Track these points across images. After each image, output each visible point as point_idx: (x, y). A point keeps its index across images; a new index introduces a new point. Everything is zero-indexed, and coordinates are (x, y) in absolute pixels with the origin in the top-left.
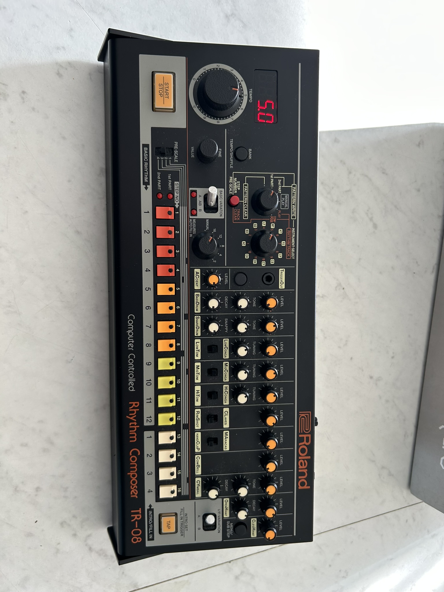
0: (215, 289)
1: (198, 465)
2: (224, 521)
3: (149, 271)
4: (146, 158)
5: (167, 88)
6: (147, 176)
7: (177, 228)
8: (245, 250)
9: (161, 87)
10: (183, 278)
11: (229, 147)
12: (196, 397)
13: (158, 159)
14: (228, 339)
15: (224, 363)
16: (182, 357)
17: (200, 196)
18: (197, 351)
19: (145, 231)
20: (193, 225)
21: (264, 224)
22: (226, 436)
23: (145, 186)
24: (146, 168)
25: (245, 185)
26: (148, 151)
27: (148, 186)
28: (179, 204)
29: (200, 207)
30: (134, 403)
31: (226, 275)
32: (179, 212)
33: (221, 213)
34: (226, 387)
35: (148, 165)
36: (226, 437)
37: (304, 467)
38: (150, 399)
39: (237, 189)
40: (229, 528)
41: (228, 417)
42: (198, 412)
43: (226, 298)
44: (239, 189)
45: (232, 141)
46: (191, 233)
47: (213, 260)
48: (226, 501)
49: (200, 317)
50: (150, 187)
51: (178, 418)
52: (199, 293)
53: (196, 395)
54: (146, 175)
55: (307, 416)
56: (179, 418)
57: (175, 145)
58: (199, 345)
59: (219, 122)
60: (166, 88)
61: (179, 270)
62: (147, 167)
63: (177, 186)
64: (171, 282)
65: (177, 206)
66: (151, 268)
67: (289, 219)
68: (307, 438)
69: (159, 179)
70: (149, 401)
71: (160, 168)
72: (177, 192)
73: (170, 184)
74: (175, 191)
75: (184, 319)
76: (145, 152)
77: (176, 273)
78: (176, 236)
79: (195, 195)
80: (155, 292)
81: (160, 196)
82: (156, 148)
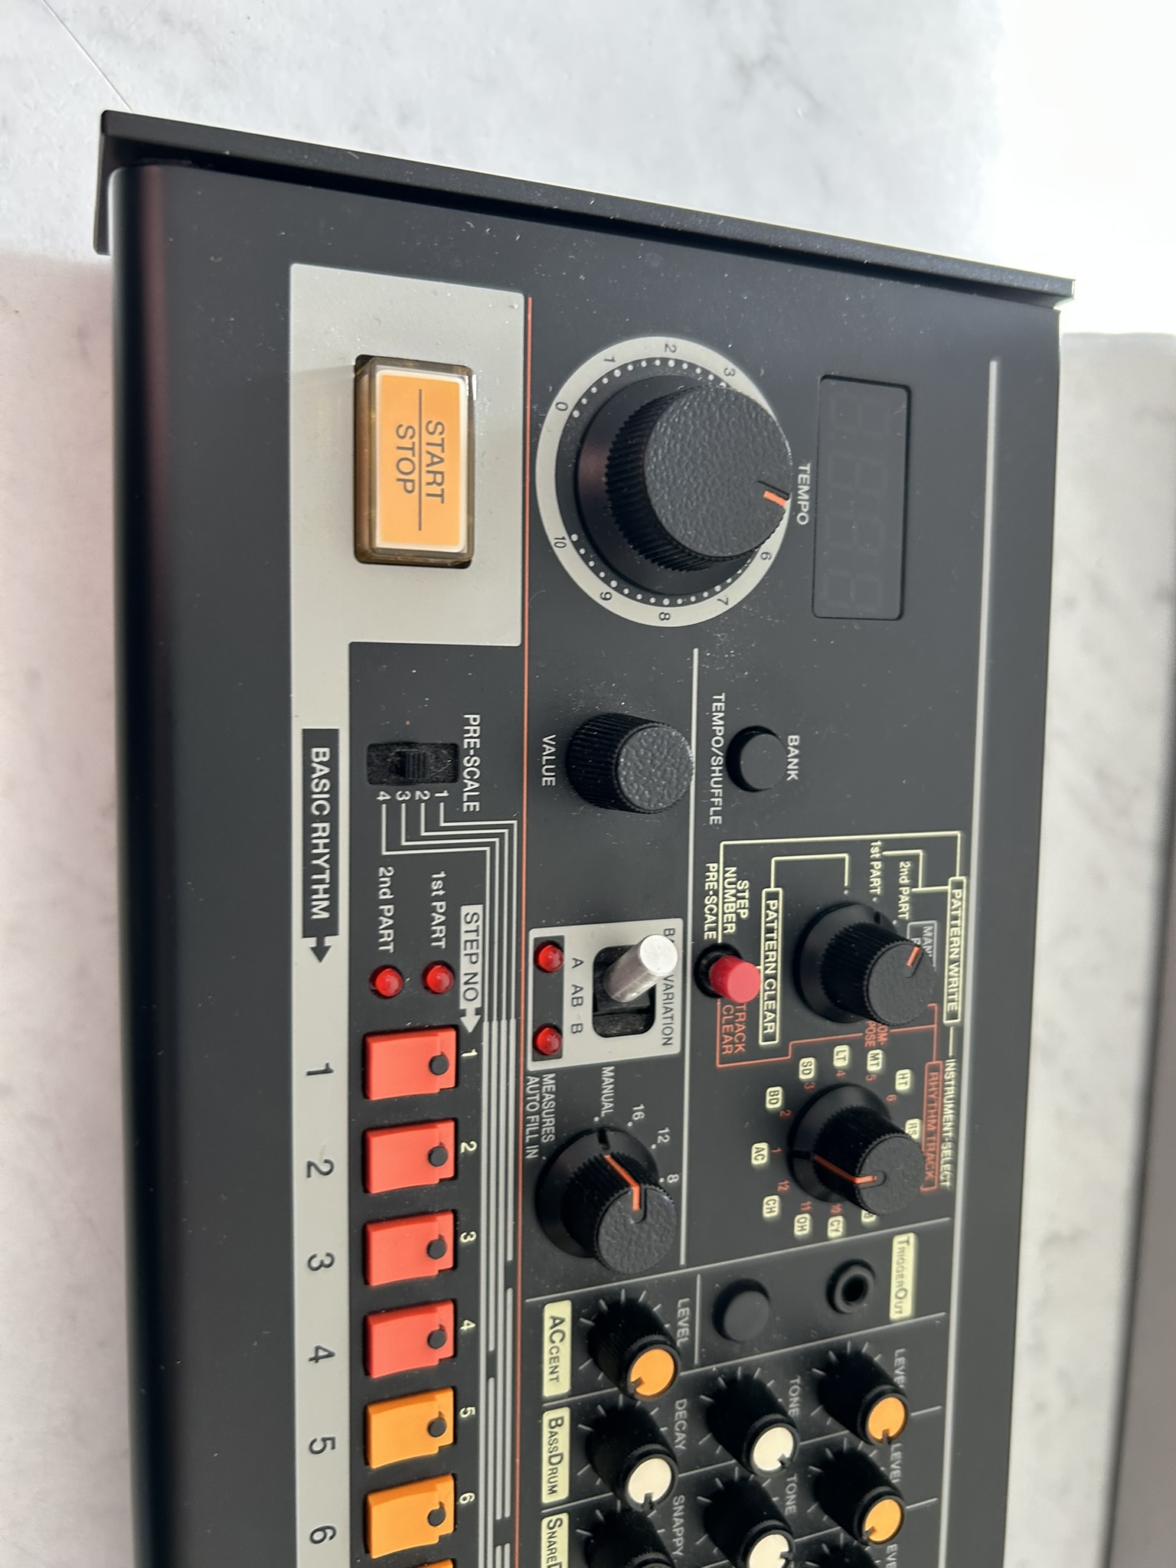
3: (330, 1355)
4: (321, 799)
5: (436, 450)
6: (325, 891)
7: (466, 1127)
9: (406, 442)
10: (492, 1358)
13: (384, 801)
17: (578, 963)
19: (310, 1165)
20: (541, 1103)
21: (842, 1057)
23: (312, 942)
24: (321, 850)
25: (769, 896)
26: (333, 764)
27: (328, 941)
28: (479, 1011)
29: (577, 1013)
31: (684, 1306)
32: (479, 1050)
33: (667, 1031)
35: (334, 835)
39: (738, 915)
43: (681, 1404)
44: (745, 914)
45: (719, 704)
46: (532, 1142)
49: (564, 1517)
50: (339, 944)
52: (565, 1413)
54: (321, 887)
57: (468, 731)
59: (665, 616)
60: (432, 449)
61: (473, 1325)
62: (325, 846)
63: (472, 926)
64: (437, 1390)
65: (469, 1022)
66: (339, 1340)
67: (935, 1026)
69: (386, 902)
71: (394, 844)
72: (471, 955)
73: (439, 918)
74: (463, 952)
75: (495, 1547)
76: (314, 771)
77: (460, 1341)
78: (460, 1166)
79: (555, 959)
80: (360, 1448)
81: (391, 981)
82: (373, 747)
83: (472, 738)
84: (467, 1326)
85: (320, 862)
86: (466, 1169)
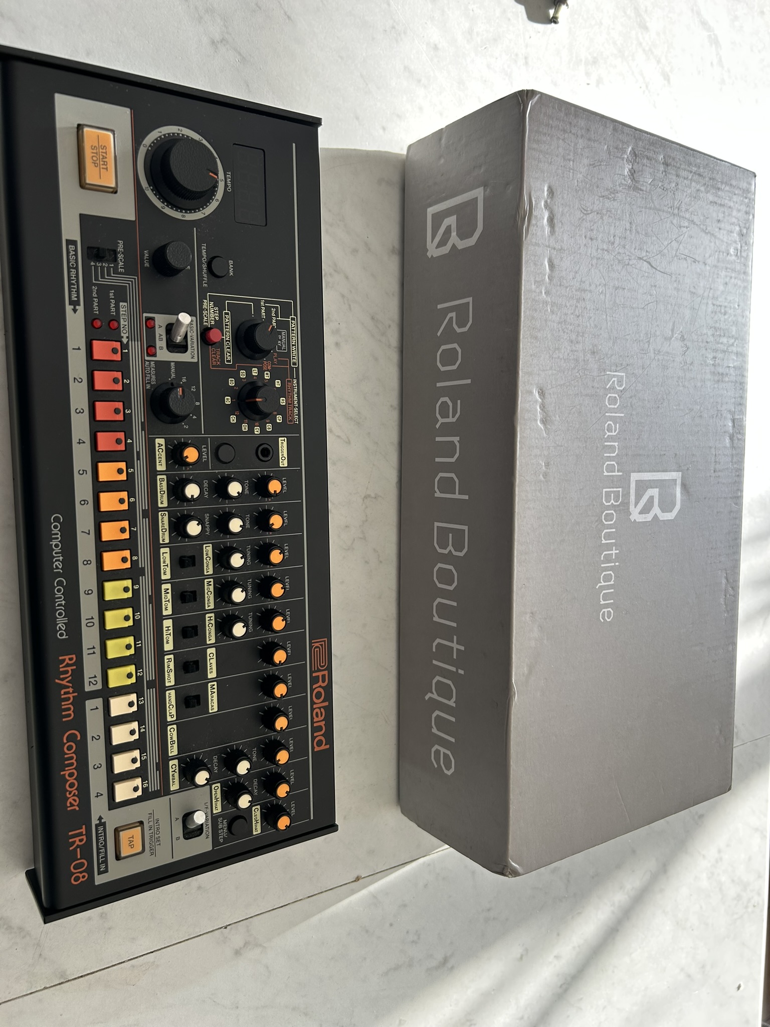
0: (188, 469)
1: (173, 741)
2: (214, 819)
3: (84, 442)
4: (72, 262)
5: (104, 155)
6: (76, 291)
7: (126, 375)
8: (230, 410)
9: (95, 151)
10: (138, 453)
11: (200, 256)
12: (165, 637)
13: (93, 265)
14: (211, 545)
15: (206, 581)
16: (141, 577)
17: (160, 327)
18: (164, 566)
19: (75, 378)
20: (150, 371)
21: (255, 372)
22: (212, 690)
23: (72, 307)
24: (73, 278)
25: (226, 314)
26: (76, 251)
27: (77, 307)
28: (127, 337)
29: (161, 343)
30: (67, 657)
31: (204, 448)
32: (128, 350)
33: (192, 354)
34: (210, 617)
35: (77, 274)
36: (212, 692)
37: (320, 718)
38: (94, 648)
39: (215, 319)
40: (222, 828)
41: (214, 661)
42: (169, 659)
43: (206, 482)
45: (204, 247)
46: (148, 383)
47: (183, 425)
48: (216, 788)
49: (167, 513)
50: (81, 309)
51: (138, 673)
52: (165, 477)
53: (165, 634)
54: (74, 290)
55: (322, 645)
56: (140, 672)
57: (120, 245)
58: (168, 556)
59: (184, 216)
60: (103, 154)
61: (131, 441)
62: (75, 277)
63: (124, 309)
64: (120, 460)
65: (125, 340)
66: (87, 438)
67: (288, 367)
68: (324, 676)
69: (95, 298)
70: (92, 651)
71: (97, 279)
72: (124, 319)
73: (113, 305)
74: (121, 318)
75: (143, 518)
76: (70, 253)
77: (127, 446)
78: (124, 387)
79: (152, 324)
80: (95, 476)
81: (98, 323)
82: (88, 248)
83: (120, 248)
84: (129, 441)
85: (74, 282)
86: (126, 388)
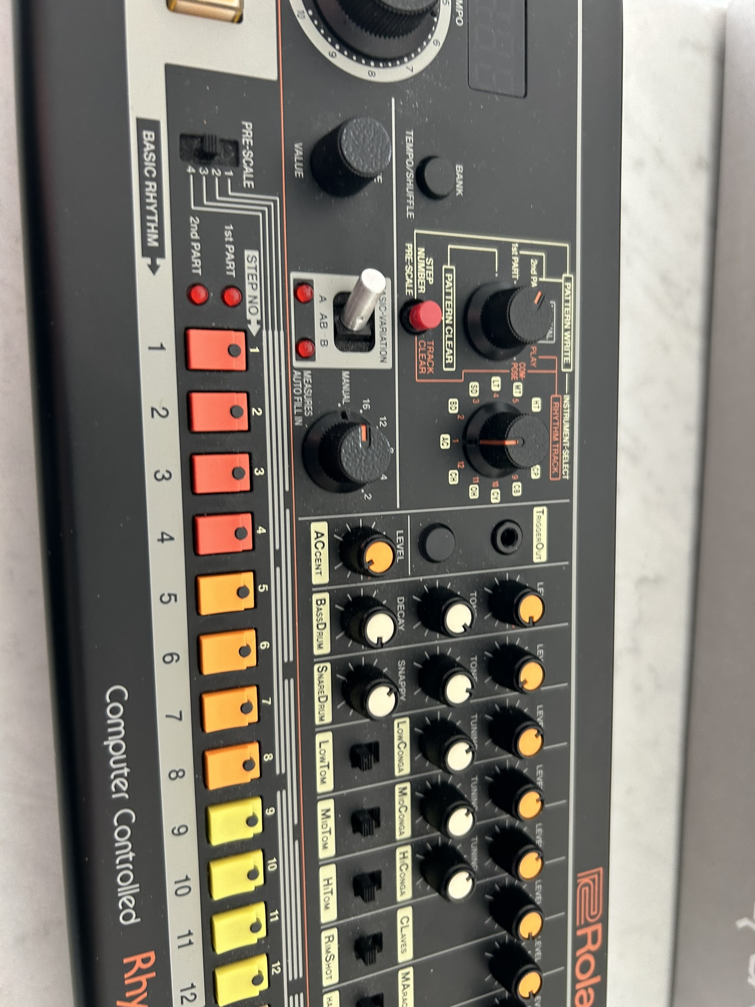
0: (370, 579)
3: (172, 539)
4: (150, 166)
6: (155, 228)
7: (255, 398)
10: (278, 553)
12: (322, 898)
13: (193, 174)
14: (407, 720)
15: (398, 787)
16: (278, 793)
17: (323, 299)
18: (321, 767)
19: (153, 409)
20: (303, 389)
21: (496, 384)
23: (148, 261)
24: (151, 201)
25: (447, 271)
26: (157, 142)
27: (159, 261)
28: (259, 323)
29: (324, 333)
30: (138, 958)
31: (400, 535)
32: (261, 349)
33: (383, 353)
34: (404, 853)
35: (159, 191)
36: (404, 985)
38: (190, 933)
39: (427, 282)
41: (408, 931)
42: (329, 936)
43: (400, 600)
44: (431, 281)
45: (409, 137)
46: (298, 414)
47: (363, 494)
49: (328, 665)
50: (166, 264)
51: (273, 970)
52: (326, 596)
53: (322, 891)
54: (153, 225)
56: (276, 968)
57: (245, 133)
58: (329, 748)
59: (372, 74)
61: (264, 531)
62: (154, 198)
63: (253, 265)
64: (242, 569)
65: (254, 329)
66: (177, 529)
67: (556, 372)
69: (196, 241)
70: (186, 940)
71: (199, 202)
72: (253, 285)
73: (230, 256)
74: (247, 282)
75: (284, 680)
76: (145, 146)
77: (257, 540)
78: (252, 423)
79: (309, 294)
80: (193, 603)
81: (201, 293)
82: (183, 137)
83: (247, 137)
84: (261, 530)
85: (151, 208)
86: (256, 426)
